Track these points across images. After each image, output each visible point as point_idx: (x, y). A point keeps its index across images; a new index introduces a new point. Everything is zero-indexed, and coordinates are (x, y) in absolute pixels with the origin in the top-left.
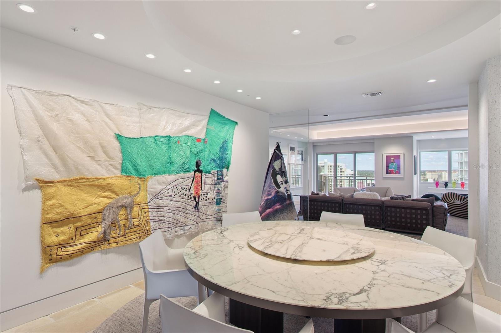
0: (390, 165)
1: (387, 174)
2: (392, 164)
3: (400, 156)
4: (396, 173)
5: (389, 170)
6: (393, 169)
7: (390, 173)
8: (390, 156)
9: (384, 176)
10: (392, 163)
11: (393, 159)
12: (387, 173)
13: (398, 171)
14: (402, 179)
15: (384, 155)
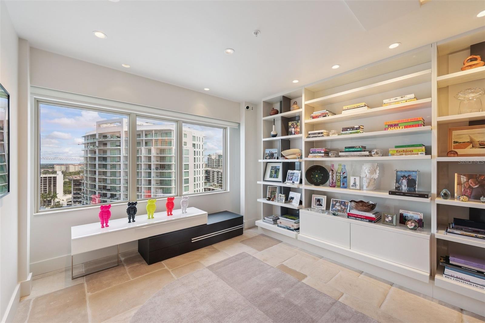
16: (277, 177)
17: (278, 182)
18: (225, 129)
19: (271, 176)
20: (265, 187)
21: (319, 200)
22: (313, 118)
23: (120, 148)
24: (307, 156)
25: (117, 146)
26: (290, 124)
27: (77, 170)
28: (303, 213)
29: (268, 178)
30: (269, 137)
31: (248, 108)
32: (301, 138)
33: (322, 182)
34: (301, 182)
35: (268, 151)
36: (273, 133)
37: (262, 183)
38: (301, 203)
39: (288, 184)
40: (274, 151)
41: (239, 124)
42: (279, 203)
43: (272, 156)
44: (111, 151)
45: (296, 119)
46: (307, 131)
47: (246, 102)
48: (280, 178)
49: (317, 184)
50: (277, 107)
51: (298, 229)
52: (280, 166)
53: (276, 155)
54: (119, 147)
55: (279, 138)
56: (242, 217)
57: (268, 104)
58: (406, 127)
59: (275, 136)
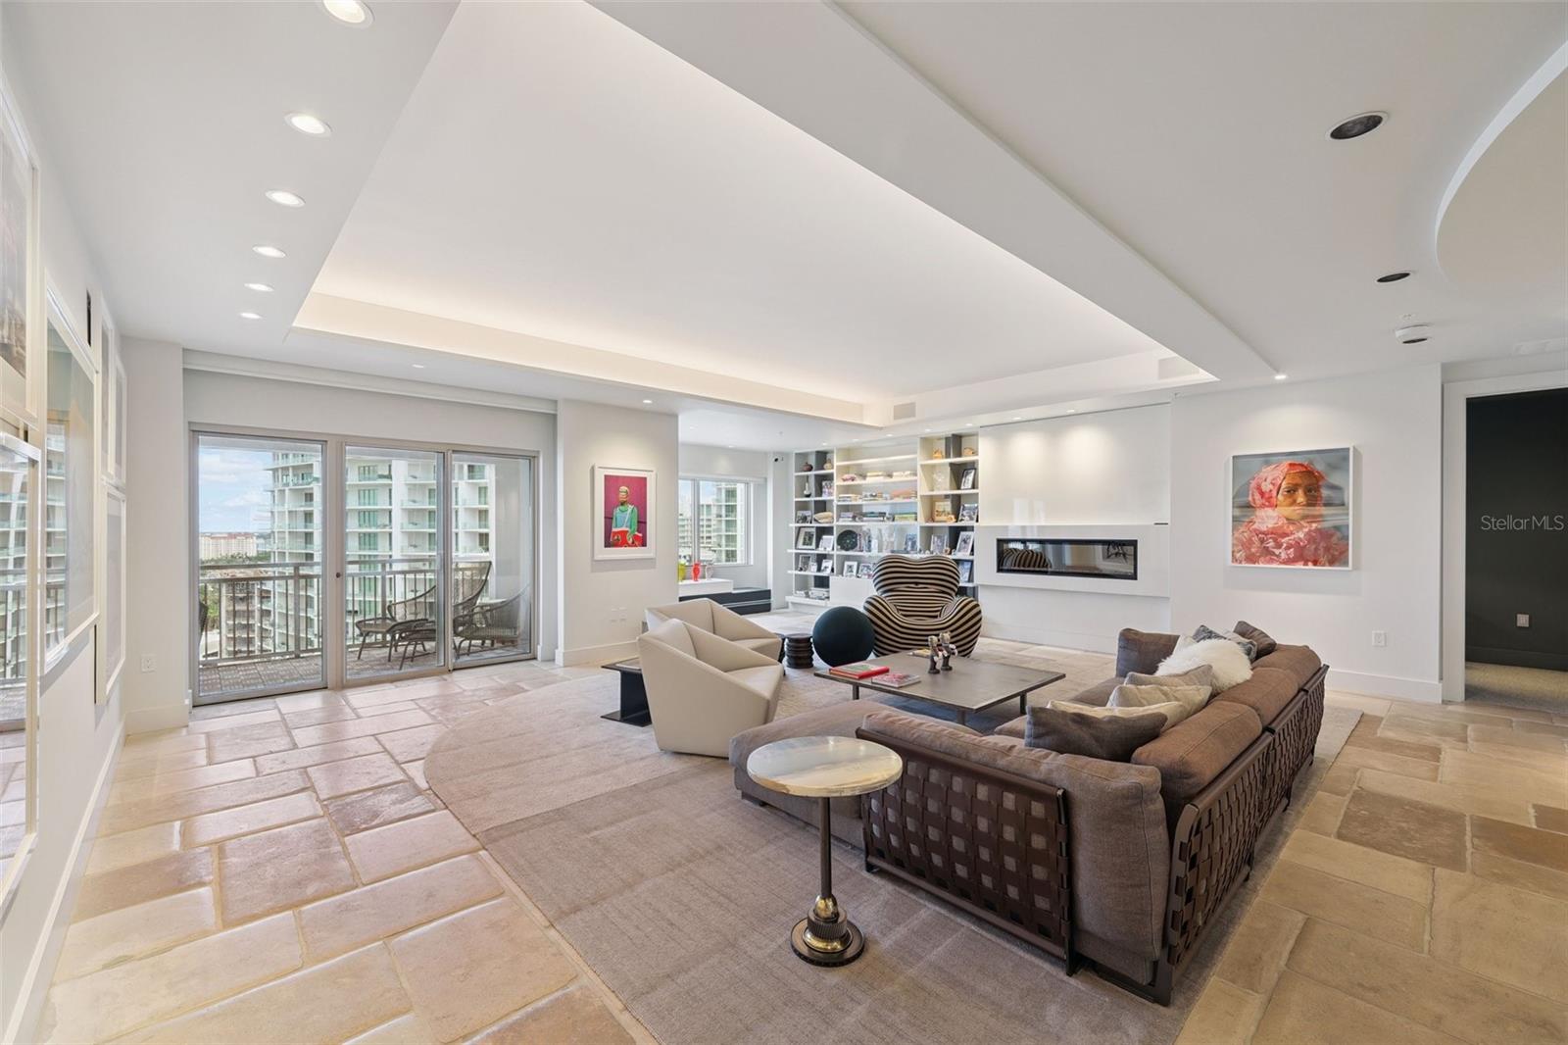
0: (617, 512)
1: (606, 546)
2: (621, 508)
3: (645, 479)
4: (633, 543)
5: (614, 530)
6: (624, 529)
7: (616, 545)
8: (617, 477)
9: (598, 557)
10: (622, 504)
11: (624, 488)
12: (608, 544)
13: (640, 535)
14: (649, 563)
15: (596, 469)
16: (811, 544)
17: (811, 550)
18: (747, 484)
19: (804, 544)
20: (797, 555)
21: (850, 567)
22: (844, 480)
23: (391, 485)
24: (837, 521)
25: (382, 477)
26: (824, 483)
27: (224, 554)
28: (833, 580)
29: (800, 545)
30: (802, 497)
31: (776, 460)
32: (832, 501)
33: (853, 547)
34: (833, 549)
35: (800, 513)
36: (806, 493)
37: (795, 551)
38: (832, 570)
39: (821, 550)
40: (808, 513)
41: (766, 479)
42: (812, 571)
43: (804, 519)
44: (362, 493)
45: (829, 478)
46: (837, 495)
47: (774, 453)
48: (814, 546)
49: (847, 550)
50: (812, 461)
51: (828, 598)
52: (814, 530)
53: (809, 519)
54: (386, 481)
55: (813, 499)
56: (769, 591)
57: (802, 456)
58: (904, 498)
59: (808, 496)
